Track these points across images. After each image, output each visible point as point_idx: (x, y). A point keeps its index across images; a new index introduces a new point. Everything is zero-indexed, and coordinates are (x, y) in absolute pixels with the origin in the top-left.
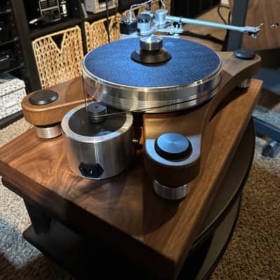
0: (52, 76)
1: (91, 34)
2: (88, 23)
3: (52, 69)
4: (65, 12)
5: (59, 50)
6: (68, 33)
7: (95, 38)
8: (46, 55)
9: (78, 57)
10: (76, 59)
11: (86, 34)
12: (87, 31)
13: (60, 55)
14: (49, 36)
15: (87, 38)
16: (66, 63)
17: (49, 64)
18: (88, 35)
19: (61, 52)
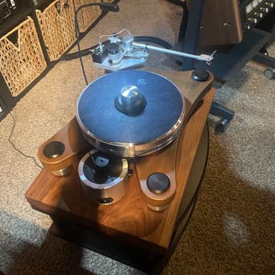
0: (16, 76)
1: (44, 22)
2: (39, 11)
3: (15, 69)
4: (13, 5)
5: (16, 48)
6: (22, 27)
7: (49, 25)
8: (6, 57)
9: (36, 49)
10: (34, 52)
11: (40, 23)
12: (39, 20)
13: (18, 53)
14: (4, 37)
15: (41, 26)
16: (26, 59)
17: (11, 65)
18: (42, 23)
19: (19, 50)
